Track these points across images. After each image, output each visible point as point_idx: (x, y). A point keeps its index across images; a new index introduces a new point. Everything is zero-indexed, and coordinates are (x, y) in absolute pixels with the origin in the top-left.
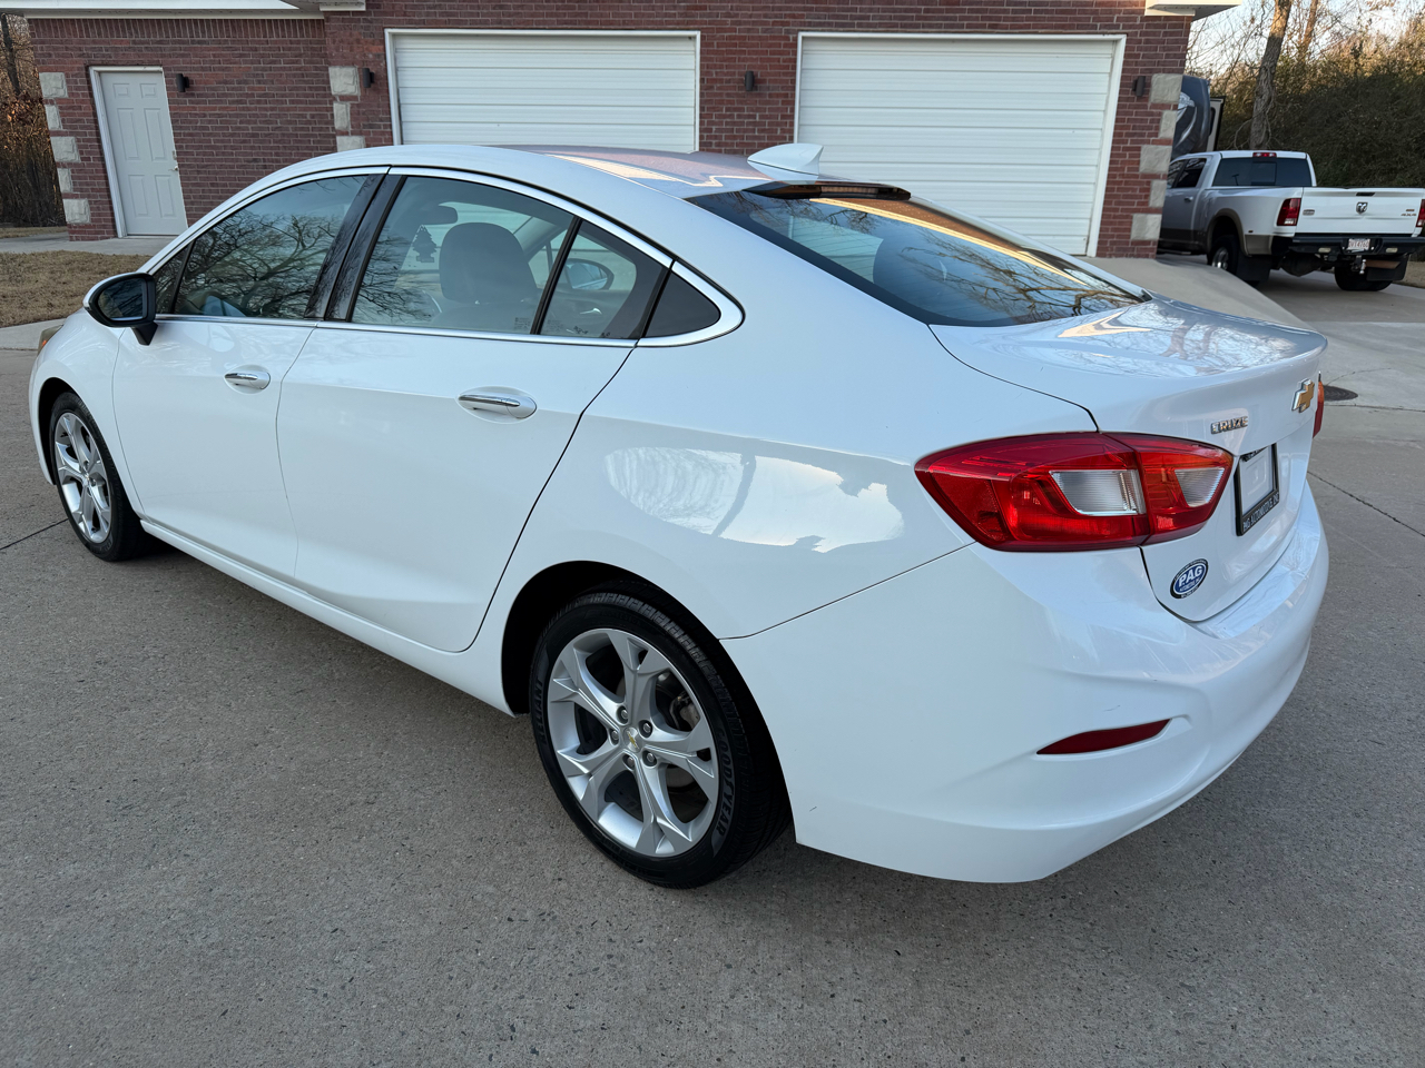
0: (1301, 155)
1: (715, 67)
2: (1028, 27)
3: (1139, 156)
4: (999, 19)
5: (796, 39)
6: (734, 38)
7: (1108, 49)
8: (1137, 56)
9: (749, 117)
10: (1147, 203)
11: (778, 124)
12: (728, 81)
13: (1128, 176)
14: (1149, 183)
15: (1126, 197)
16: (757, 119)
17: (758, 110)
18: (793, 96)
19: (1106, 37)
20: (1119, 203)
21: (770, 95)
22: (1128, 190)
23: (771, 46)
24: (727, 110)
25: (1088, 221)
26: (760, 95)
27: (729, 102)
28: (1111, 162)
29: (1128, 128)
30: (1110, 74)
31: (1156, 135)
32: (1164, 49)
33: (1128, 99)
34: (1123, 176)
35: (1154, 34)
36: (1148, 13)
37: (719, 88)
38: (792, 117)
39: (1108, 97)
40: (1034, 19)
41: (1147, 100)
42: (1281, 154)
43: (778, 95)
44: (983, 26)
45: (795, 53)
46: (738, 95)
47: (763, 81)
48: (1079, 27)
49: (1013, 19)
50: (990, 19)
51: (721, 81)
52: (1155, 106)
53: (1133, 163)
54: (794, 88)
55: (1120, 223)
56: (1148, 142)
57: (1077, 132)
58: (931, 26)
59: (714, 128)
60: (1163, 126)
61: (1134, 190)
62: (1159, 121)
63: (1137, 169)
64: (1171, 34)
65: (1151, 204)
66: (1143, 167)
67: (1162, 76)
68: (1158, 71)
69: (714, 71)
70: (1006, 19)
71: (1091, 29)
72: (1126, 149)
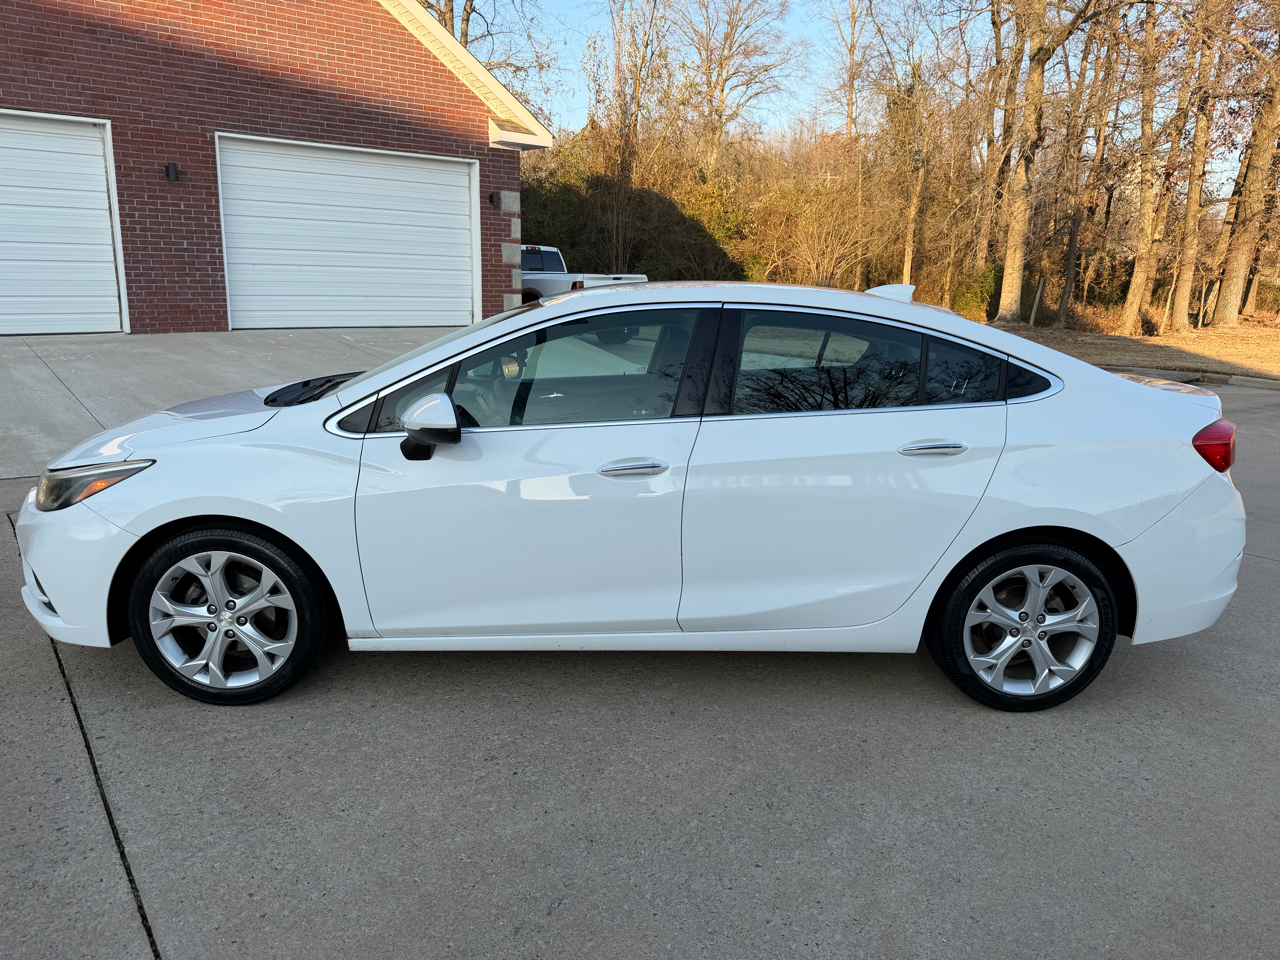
0: (554, 249)
1: (131, 156)
2: (410, 147)
3: (500, 251)
4: (387, 138)
5: (213, 138)
6: (150, 130)
7: (468, 170)
8: (488, 177)
9: (173, 205)
10: (510, 286)
11: (204, 213)
12: (147, 171)
13: (496, 266)
14: (510, 271)
15: (496, 281)
16: (182, 208)
17: (182, 199)
18: (216, 188)
19: (466, 160)
20: (493, 286)
21: (193, 186)
22: (497, 276)
23: (188, 141)
24: (149, 197)
25: (470, 300)
26: (182, 185)
27: (150, 190)
28: (483, 256)
29: (490, 230)
30: (472, 188)
31: (509, 236)
32: (505, 173)
33: (487, 208)
34: (492, 265)
35: (498, 161)
36: (491, 145)
37: (137, 177)
38: (217, 207)
39: (470, 206)
40: (413, 141)
41: (500, 209)
42: (543, 249)
43: (201, 187)
44: (376, 143)
45: (214, 150)
46: (159, 184)
47: (185, 173)
48: (447, 151)
49: (398, 140)
50: (380, 137)
51: (140, 170)
52: (506, 214)
53: (498, 256)
54: (216, 182)
55: (496, 301)
56: (505, 241)
58: (333, 138)
59: (137, 214)
60: (513, 230)
61: (501, 276)
62: (510, 226)
63: (501, 261)
64: (508, 163)
65: (514, 287)
66: (505, 259)
67: (507, 192)
68: (504, 189)
69: (131, 160)
70: (393, 139)
71: (455, 153)
72: (491, 245)
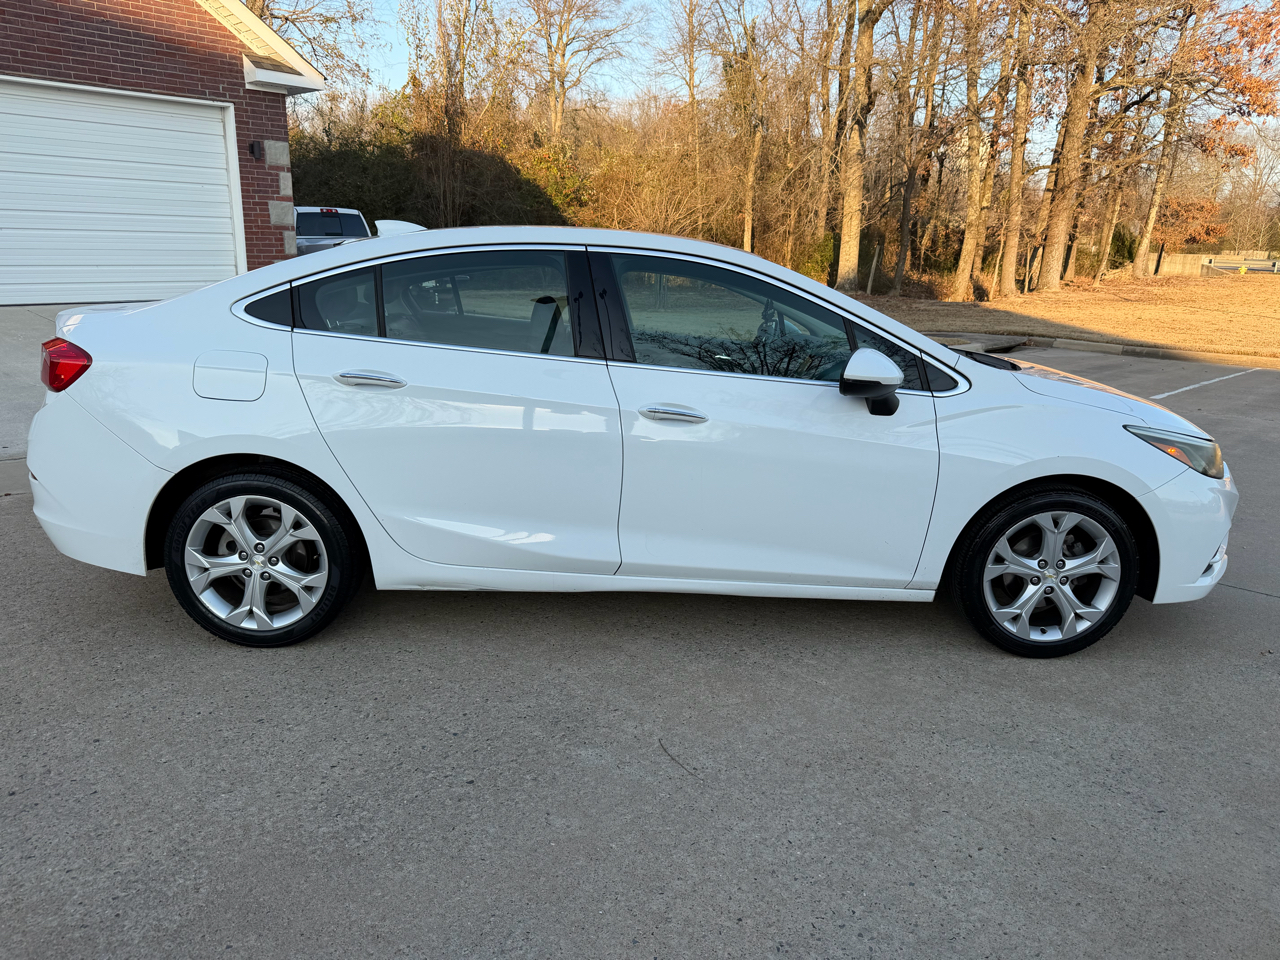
0: (355, 212)
2: (140, 85)
3: (268, 210)
4: (109, 74)
7: (217, 115)
8: (248, 123)
10: (283, 251)
13: (262, 227)
14: (281, 234)
15: (264, 245)
19: (216, 103)
20: (259, 251)
22: (266, 239)
25: (233, 268)
28: (245, 215)
29: (253, 185)
30: (225, 137)
31: (278, 192)
32: (268, 119)
33: (248, 160)
34: (257, 227)
35: (257, 106)
36: (248, 87)
39: (227, 157)
40: (144, 78)
41: (264, 161)
42: (341, 211)
44: (93, 79)
48: (189, 91)
49: (123, 76)
50: (98, 72)
52: (271, 167)
53: (264, 216)
56: (273, 199)
57: (205, 186)
58: (32, 71)
60: (282, 186)
61: (270, 240)
62: (278, 181)
63: (269, 222)
64: (272, 107)
65: (287, 252)
66: (274, 220)
67: (272, 142)
68: (268, 138)
70: (115, 75)
71: (201, 95)
72: (255, 204)
